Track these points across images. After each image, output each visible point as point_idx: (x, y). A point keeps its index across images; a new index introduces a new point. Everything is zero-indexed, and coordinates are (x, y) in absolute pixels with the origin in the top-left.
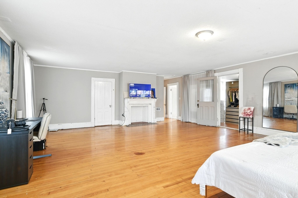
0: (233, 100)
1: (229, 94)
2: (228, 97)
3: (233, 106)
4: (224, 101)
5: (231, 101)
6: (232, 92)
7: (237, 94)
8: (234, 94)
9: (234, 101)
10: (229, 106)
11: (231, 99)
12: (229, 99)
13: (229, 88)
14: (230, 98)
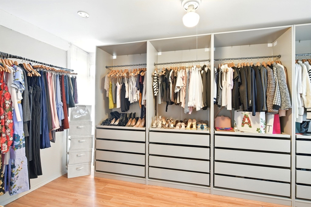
0: (115, 104)
1: (106, 87)
2: (101, 96)
3: (117, 123)
4: (90, 106)
5: (111, 106)
6: (114, 80)
7: (126, 85)
8: (119, 86)
9: (118, 105)
10: (104, 123)
11: (110, 99)
12: (106, 100)
13: (107, 67)
14: (108, 98)
